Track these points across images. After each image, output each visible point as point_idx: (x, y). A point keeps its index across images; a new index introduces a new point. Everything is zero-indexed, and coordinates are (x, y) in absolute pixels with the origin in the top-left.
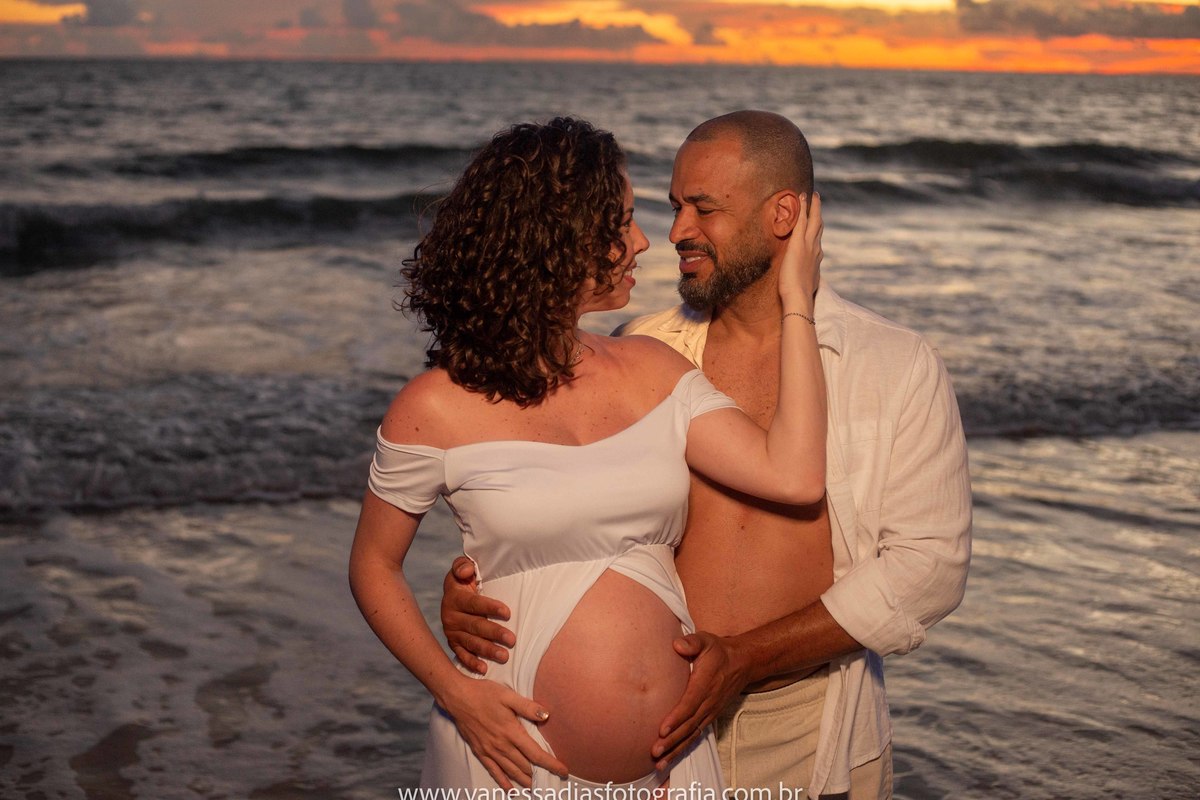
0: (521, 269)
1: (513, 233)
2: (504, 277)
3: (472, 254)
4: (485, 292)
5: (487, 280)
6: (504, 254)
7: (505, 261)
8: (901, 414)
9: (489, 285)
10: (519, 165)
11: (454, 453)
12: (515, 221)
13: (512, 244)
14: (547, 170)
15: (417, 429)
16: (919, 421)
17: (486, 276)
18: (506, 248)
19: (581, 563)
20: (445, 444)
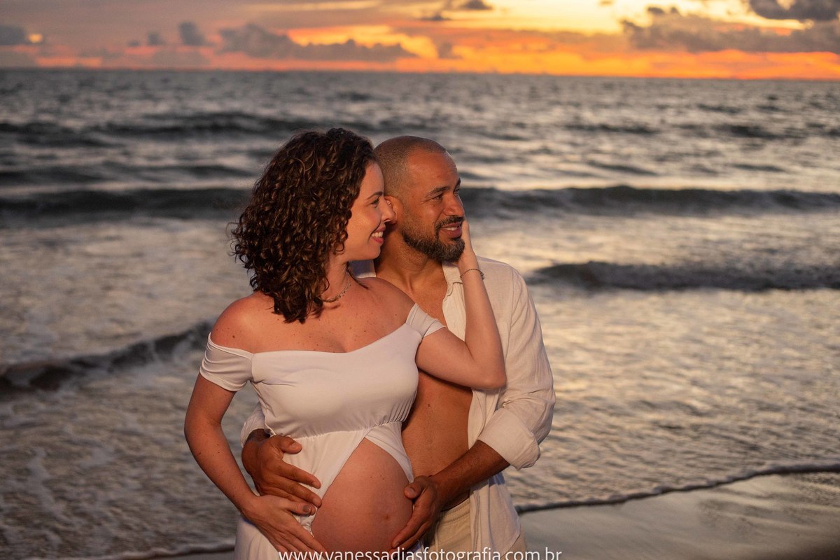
0: (298, 234)
1: (293, 210)
2: (288, 240)
3: (267, 222)
4: (276, 251)
5: (277, 243)
6: (288, 224)
7: (288, 230)
8: (512, 316)
9: (279, 246)
10: (297, 164)
11: (259, 356)
12: (295, 203)
13: (292, 217)
14: (315, 168)
15: (234, 337)
16: (522, 318)
17: (276, 239)
18: (289, 220)
19: (346, 432)
20: (254, 350)
